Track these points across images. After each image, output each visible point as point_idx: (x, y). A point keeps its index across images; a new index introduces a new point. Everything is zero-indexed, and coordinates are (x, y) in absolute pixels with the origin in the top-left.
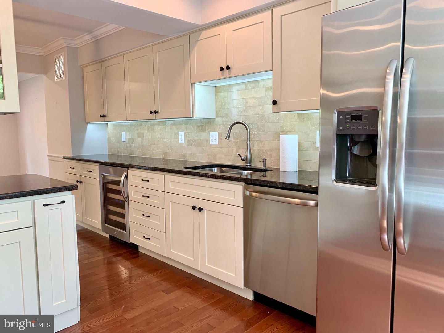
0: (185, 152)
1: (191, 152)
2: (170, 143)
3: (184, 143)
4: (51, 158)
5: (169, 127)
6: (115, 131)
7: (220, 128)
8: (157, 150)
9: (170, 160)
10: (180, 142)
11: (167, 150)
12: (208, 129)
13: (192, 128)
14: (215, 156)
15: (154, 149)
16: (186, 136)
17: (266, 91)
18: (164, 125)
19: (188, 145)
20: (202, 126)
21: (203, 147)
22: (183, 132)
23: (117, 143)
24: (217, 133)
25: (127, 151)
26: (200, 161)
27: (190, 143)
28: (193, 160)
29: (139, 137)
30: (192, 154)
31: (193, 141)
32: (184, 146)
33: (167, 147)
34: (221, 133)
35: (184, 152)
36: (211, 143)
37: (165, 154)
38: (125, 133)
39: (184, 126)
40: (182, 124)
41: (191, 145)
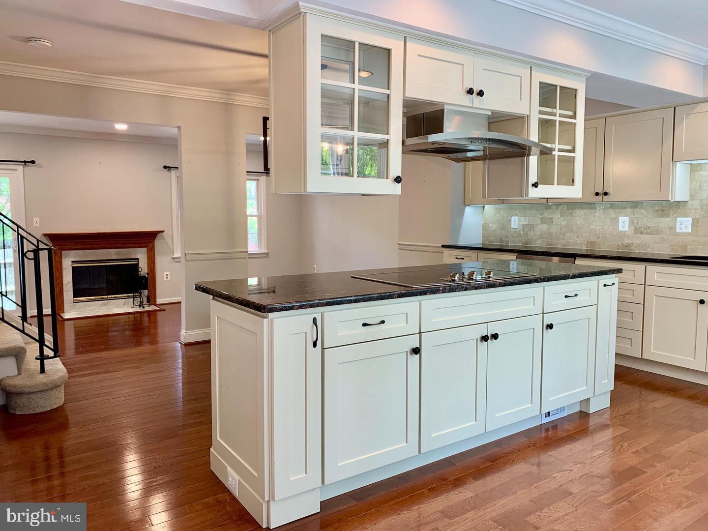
0: (630, 241)
1: (640, 241)
2: (601, 231)
3: (627, 230)
4: (403, 247)
5: (602, 211)
6: (498, 216)
7: (695, 212)
8: (577, 239)
9: (600, 250)
10: (621, 228)
11: (596, 238)
12: (674, 214)
13: (645, 212)
15: (570, 238)
16: (633, 223)
18: (592, 209)
19: (636, 233)
21: (664, 236)
22: (628, 218)
23: (500, 230)
24: (690, 219)
25: (520, 240)
26: (656, 252)
27: (640, 230)
28: (644, 252)
29: (542, 223)
30: (641, 244)
31: (644, 228)
32: (628, 234)
33: (596, 235)
34: (697, 220)
35: (627, 241)
36: (678, 231)
37: (593, 243)
38: (517, 217)
39: (629, 210)
41: (641, 233)
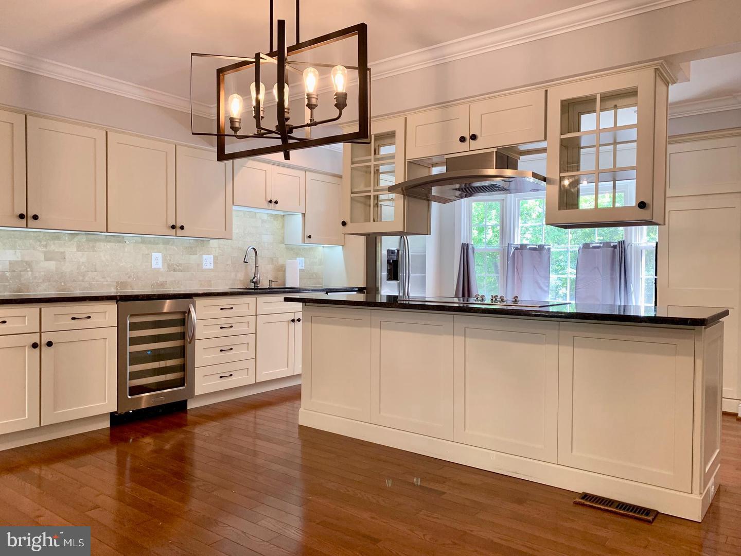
0: (164, 280)
1: (173, 279)
2: (132, 269)
3: (161, 267)
5: (132, 245)
7: (216, 251)
10: (154, 266)
11: (127, 278)
12: (199, 252)
13: (176, 249)
14: (210, 281)
16: (166, 259)
17: (262, 223)
18: (120, 242)
19: (169, 270)
20: (191, 248)
21: (193, 273)
22: (161, 254)
24: (212, 256)
27: (172, 268)
29: (47, 259)
30: (175, 281)
31: (176, 265)
32: (162, 272)
33: (126, 274)
34: (217, 257)
35: (161, 279)
36: (204, 267)
39: (161, 246)
40: (157, 244)
41: (174, 270)
